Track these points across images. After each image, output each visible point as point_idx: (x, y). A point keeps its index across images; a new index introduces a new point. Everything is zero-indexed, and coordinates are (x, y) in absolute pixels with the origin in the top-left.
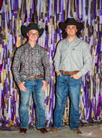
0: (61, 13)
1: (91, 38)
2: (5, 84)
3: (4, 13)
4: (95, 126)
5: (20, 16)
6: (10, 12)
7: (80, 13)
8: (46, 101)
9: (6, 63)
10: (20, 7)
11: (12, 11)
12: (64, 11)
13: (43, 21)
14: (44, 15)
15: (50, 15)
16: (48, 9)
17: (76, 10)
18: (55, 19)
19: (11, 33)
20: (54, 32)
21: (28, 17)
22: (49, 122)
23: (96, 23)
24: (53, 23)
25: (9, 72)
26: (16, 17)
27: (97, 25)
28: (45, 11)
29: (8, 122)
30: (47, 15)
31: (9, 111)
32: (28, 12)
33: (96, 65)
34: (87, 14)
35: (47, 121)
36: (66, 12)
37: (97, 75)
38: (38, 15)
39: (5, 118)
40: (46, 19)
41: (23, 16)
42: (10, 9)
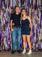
3: (24, 6)
5: (31, 7)
6: (27, 5)
11: (28, 5)
21: (34, 7)
26: (29, 7)
30: (41, 6)
32: (34, 5)
38: (38, 6)
42: (27, 4)
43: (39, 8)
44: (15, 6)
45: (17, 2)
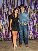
1: (35, 14)
4: (36, 40)
7: (31, 7)
10: (13, 5)
11: (11, 7)
17: (30, 6)
19: (11, 13)
23: (36, 9)
26: (12, 8)
27: (36, 10)
31: (10, 36)
32: (16, 7)
33: (36, 22)
34: (33, 7)
37: (37, 25)
39: (9, 38)
44: (1, 7)
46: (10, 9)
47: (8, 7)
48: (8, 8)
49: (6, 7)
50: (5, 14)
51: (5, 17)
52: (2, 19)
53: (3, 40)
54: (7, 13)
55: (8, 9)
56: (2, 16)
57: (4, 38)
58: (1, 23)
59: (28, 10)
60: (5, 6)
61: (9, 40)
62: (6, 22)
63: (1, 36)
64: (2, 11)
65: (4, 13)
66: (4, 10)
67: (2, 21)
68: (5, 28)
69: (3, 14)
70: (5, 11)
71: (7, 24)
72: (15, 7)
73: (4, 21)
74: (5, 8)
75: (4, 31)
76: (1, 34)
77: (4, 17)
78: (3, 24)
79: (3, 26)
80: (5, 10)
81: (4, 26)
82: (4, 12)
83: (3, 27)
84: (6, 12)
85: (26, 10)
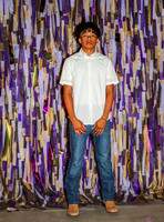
0: (141, 12)
2: (52, 132)
3: (48, 17)
5: (74, 20)
6: (58, 15)
8: (121, 158)
9: (53, 97)
10: (72, 5)
11: (61, 13)
12: (145, 8)
13: (112, 27)
14: (112, 16)
15: (123, 15)
16: (118, 5)
18: (131, 23)
19: (60, 49)
20: (130, 44)
21: (87, 20)
22: (127, 194)
24: (129, 29)
25: (58, 112)
28: (114, 10)
29: (58, 195)
30: (117, 15)
35: (124, 192)
36: (149, 9)
38: (103, 17)
39: (54, 187)
40: (116, 22)
41: (78, 20)
42: (57, 10)
43: (109, 24)
45: (14, 3)
46: (57, 29)
47: (42, 15)
48: (46, 20)
49: (33, 18)
50: (27, 55)
51: (31, 70)
52: (12, 85)
53: (20, 201)
54: (38, 47)
55: (47, 26)
56: (12, 67)
57: (25, 191)
58: (7, 106)
59: (155, 28)
60: (28, 11)
61: (52, 204)
62: (36, 100)
63: (9, 178)
64: (14, 37)
65: (21, 48)
66: (20, 33)
67: (14, 98)
68: (28, 134)
69: (17, 56)
70: (28, 40)
71: (42, 110)
72: (83, 13)
73: (23, 97)
74: (28, 22)
75: (24, 154)
76: (9, 170)
77: (21, 72)
78: (20, 111)
79: (20, 124)
80: (28, 33)
81: (26, 126)
82: (21, 42)
83: (21, 131)
84: (34, 44)
85: (148, 32)
